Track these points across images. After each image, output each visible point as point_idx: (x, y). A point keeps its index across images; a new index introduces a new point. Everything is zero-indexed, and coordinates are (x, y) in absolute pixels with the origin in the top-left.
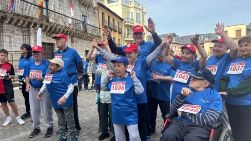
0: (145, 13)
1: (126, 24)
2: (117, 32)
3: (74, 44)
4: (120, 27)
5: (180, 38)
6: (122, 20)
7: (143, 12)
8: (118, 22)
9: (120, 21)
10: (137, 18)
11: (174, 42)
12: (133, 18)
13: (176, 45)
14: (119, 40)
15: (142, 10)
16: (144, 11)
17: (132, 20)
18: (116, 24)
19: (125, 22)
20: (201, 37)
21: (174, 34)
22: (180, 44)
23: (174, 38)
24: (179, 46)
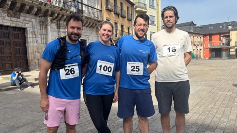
1: (137, 9)
2: (126, 19)
3: (61, 30)
4: (130, 13)
5: (199, 27)
6: (132, 4)
8: (128, 8)
9: (130, 6)
10: (150, 2)
11: (193, 31)
12: (146, 3)
13: (194, 35)
14: (129, 28)
17: (145, 5)
18: (125, 8)
19: (136, 7)
20: (223, 26)
21: (193, 23)
22: (199, 34)
23: (192, 27)
24: (198, 36)
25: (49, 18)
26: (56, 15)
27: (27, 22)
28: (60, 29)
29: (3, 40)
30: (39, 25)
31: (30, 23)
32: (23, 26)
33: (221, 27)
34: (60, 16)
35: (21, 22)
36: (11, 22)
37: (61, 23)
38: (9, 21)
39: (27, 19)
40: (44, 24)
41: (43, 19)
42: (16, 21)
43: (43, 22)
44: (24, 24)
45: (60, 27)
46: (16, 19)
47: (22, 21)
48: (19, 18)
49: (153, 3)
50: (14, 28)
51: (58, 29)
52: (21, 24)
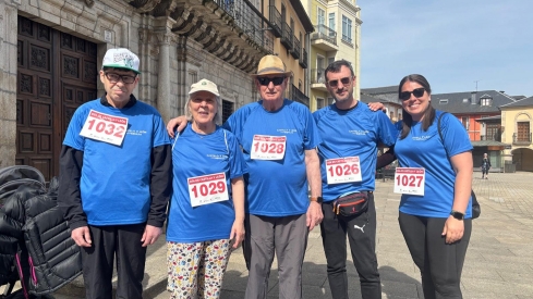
0: (360, 23)
2: (298, 62)
10: (344, 29)
14: (300, 86)
17: (333, 33)
19: (316, 37)
20: (470, 100)
25: (170, 23)
26: (186, 16)
27: (108, 24)
28: (185, 61)
29: (30, 73)
30: (137, 40)
31: (116, 28)
32: (97, 36)
33: (465, 100)
34: (195, 20)
35: (93, 21)
36: (65, 15)
37: (188, 43)
38: (58, 11)
39: (111, 14)
40: (152, 39)
41: (150, 22)
42: (80, 15)
43: (149, 34)
44: (98, 30)
45: (185, 55)
46: (81, 6)
47: (95, 17)
48: (90, 5)
49: (350, 32)
50: (69, 38)
51: (179, 60)
52: (91, 26)
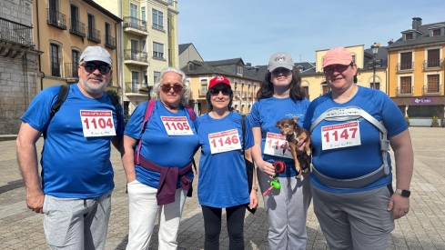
0: (177, 13)
1: (127, 29)
4: (113, 35)
5: (253, 68)
6: (118, 20)
7: (169, 10)
8: (107, 25)
9: (111, 21)
10: (154, 19)
11: (241, 75)
12: (147, 20)
13: (243, 82)
15: (166, 5)
16: (173, 8)
17: (144, 22)
18: (99, 27)
19: (126, 26)
21: (241, 60)
22: (253, 81)
23: (240, 68)
24: (250, 83)
49: (161, 21)
